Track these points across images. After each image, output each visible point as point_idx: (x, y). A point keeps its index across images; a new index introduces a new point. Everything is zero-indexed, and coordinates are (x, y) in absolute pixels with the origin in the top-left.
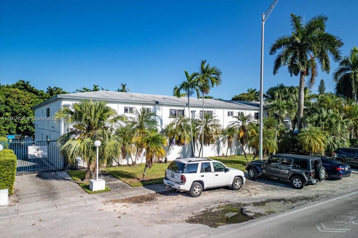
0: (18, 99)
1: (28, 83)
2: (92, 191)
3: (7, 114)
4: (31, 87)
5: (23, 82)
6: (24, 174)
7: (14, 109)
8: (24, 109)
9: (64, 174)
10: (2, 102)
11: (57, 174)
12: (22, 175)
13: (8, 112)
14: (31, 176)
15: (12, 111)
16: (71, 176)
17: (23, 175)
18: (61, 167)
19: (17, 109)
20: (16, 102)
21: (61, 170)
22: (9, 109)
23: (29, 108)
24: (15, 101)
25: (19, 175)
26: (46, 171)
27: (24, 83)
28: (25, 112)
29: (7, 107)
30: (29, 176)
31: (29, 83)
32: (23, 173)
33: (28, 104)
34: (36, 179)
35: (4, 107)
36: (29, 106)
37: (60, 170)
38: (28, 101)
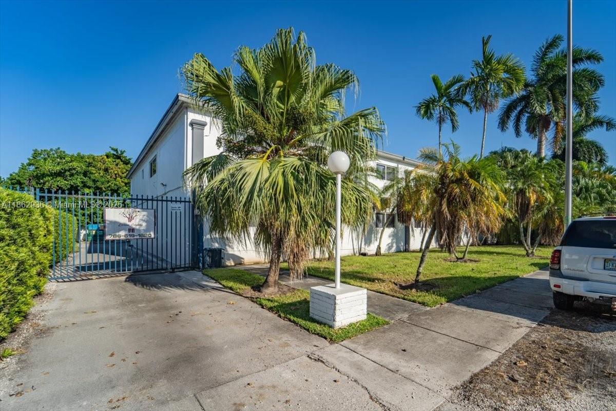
0: (106, 170)
1: (122, 153)
2: (331, 327)
3: (87, 191)
4: (127, 158)
5: (116, 150)
6: (94, 277)
7: (99, 184)
8: (115, 185)
9: (196, 276)
10: (77, 171)
11: (180, 277)
12: (89, 279)
13: (89, 188)
14: (113, 283)
15: (95, 187)
16: (216, 280)
17: (92, 279)
18: (187, 262)
19: (103, 183)
20: (102, 174)
21: (186, 269)
22: (90, 183)
23: (123, 184)
24: (100, 173)
25: (83, 280)
26: (152, 270)
27: (117, 152)
28: (116, 189)
29: (86, 179)
30: (107, 281)
31: (125, 153)
32: (92, 275)
33: (121, 178)
34: (124, 289)
35: (81, 179)
36: (122, 182)
37: (185, 267)
38: (120, 174)
